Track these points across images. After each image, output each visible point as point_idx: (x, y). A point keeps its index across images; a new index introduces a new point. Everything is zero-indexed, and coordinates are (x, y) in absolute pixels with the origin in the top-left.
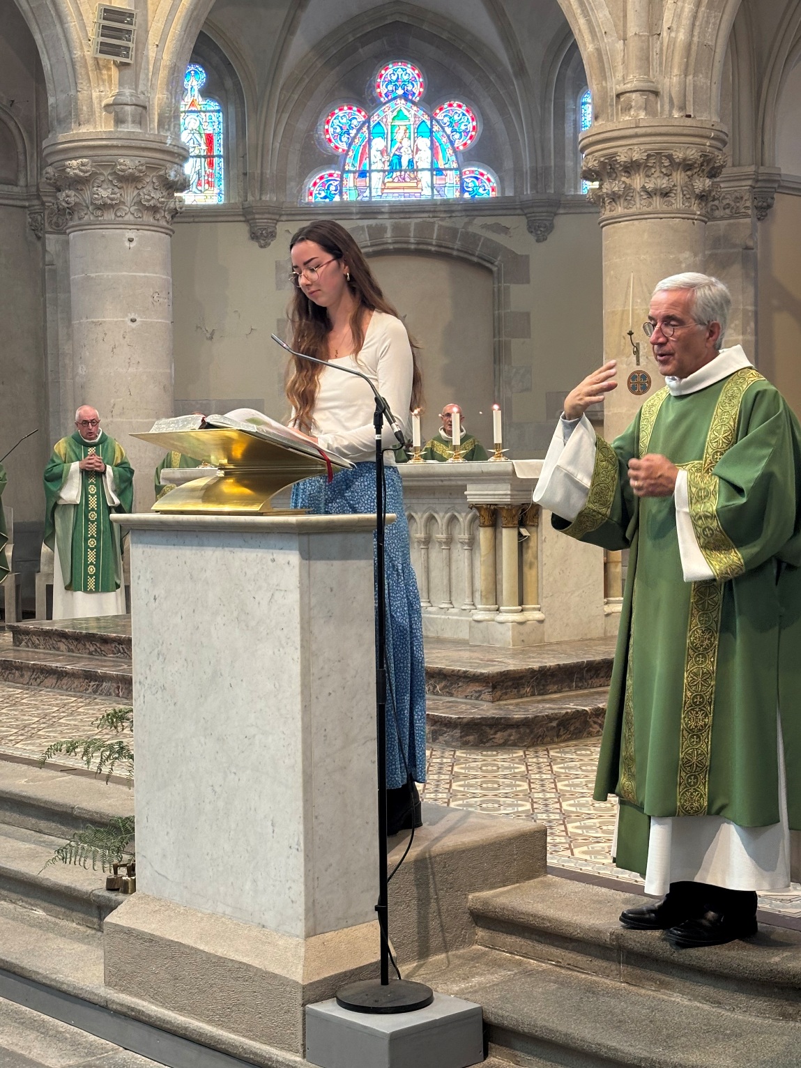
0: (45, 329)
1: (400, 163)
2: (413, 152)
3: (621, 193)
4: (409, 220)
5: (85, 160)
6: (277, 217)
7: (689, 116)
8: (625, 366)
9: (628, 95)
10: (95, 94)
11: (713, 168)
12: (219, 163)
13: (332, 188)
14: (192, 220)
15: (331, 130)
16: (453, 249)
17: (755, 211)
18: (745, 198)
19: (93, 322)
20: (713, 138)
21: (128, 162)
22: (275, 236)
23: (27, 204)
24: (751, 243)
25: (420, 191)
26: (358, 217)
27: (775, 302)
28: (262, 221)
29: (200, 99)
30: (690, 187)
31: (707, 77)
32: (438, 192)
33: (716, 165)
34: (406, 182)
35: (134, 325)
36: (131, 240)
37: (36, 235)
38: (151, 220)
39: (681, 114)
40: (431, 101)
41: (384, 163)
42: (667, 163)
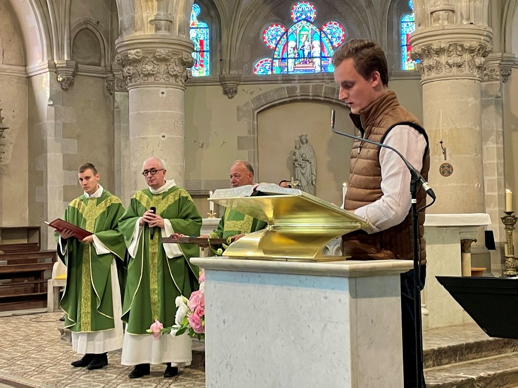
0: (113, 142)
1: (304, 54)
2: (310, 48)
3: (434, 65)
4: (309, 84)
5: (139, 50)
6: (238, 83)
7: (472, 24)
8: (438, 160)
9: (437, 12)
10: (145, 15)
11: (485, 52)
12: (207, 55)
13: (267, 67)
14: (192, 84)
15: (267, 37)
16: (333, 99)
17: (502, 77)
18: (496, 70)
19: (141, 138)
20: (485, 36)
21: (162, 51)
22: (237, 93)
23: (105, 76)
24: (500, 95)
25: (314, 68)
26: (282, 82)
27: (513, 127)
28: (230, 85)
29: (196, 22)
30: (473, 62)
31: (481, 3)
32: (324, 69)
33: (487, 50)
34: (307, 64)
35: (164, 139)
36: (163, 93)
37: (110, 92)
38: (174, 82)
39: (468, 22)
40: (320, 22)
41: (295, 54)
42: (460, 49)
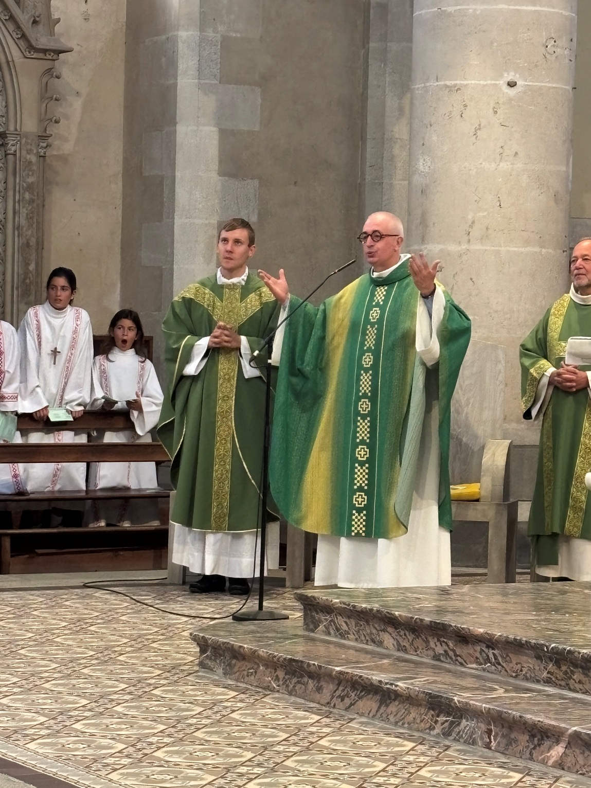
0: (364, 97)
19: (446, 86)
35: (512, 92)
